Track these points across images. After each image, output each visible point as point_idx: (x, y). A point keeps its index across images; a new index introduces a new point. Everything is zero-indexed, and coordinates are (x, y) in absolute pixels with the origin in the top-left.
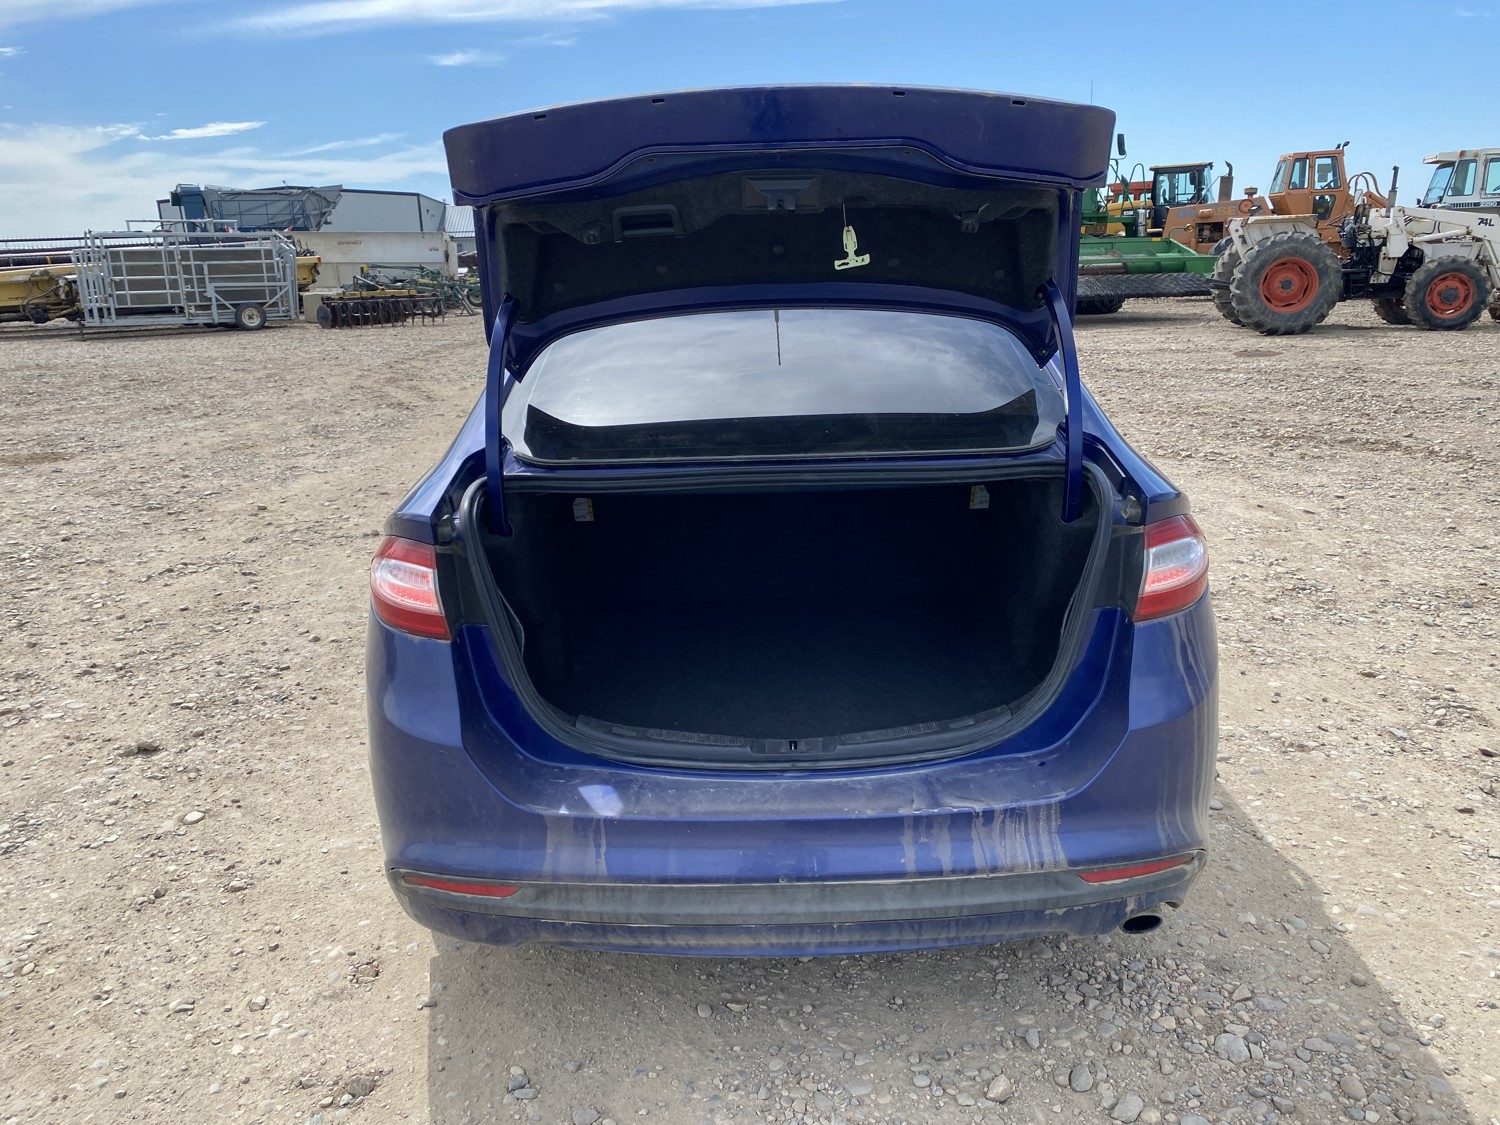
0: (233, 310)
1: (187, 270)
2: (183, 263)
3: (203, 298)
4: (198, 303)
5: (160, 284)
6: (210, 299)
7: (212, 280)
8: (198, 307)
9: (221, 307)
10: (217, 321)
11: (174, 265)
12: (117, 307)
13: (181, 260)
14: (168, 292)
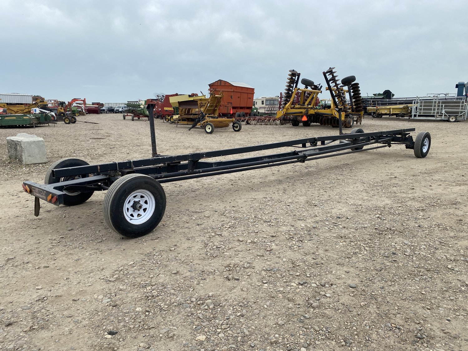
0: (448, 116)
1: (439, 106)
3: (441, 113)
5: (431, 109)
7: (444, 109)
9: (445, 116)
10: (443, 119)
11: (436, 105)
12: (419, 114)
13: (438, 103)
14: (432, 111)
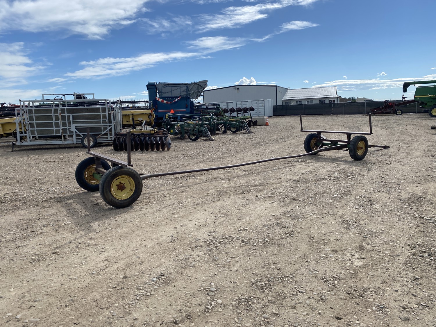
0: (83, 137)
1: (63, 118)
2: (62, 115)
5: (51, 125)
10: (75, 143)
11: (58, 116)
12: (31, 135)
14: (54, 128)
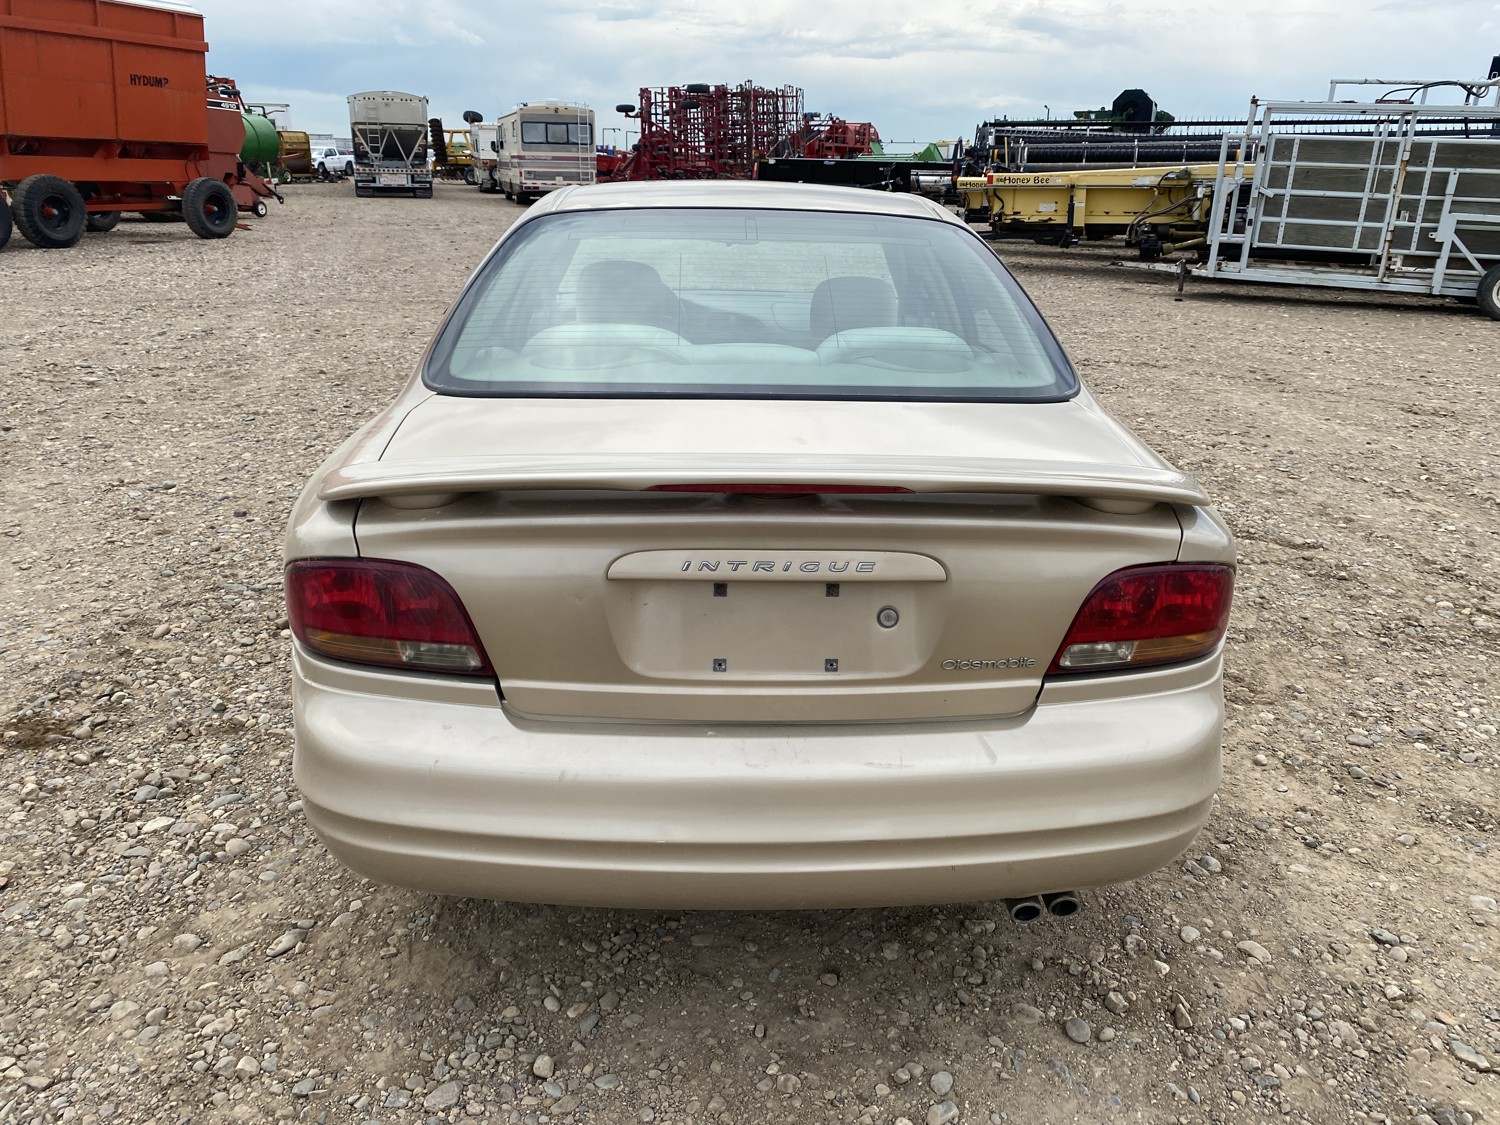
0: (1480, 270)
1: (1412, 183)
2: (1409, 169)
3: (1427, 241)
4: (1413, 251)
5: (1350, 209)
6: (1439, 246)
7: (1456, 206)
8: (1409, 260)
9: (1453, 262)
10: (1436, 292)
11: (1391, 172)
12: (1256, 244)
13: (1408, 163)
14: (1360, 224)
